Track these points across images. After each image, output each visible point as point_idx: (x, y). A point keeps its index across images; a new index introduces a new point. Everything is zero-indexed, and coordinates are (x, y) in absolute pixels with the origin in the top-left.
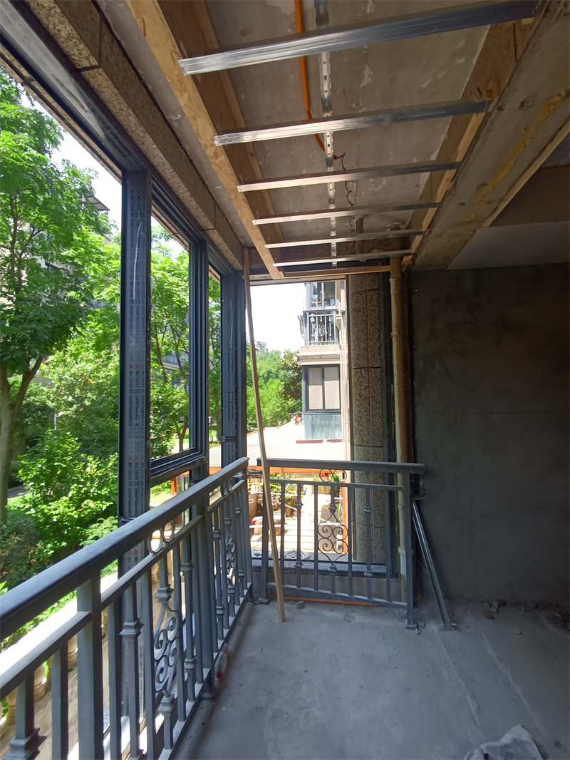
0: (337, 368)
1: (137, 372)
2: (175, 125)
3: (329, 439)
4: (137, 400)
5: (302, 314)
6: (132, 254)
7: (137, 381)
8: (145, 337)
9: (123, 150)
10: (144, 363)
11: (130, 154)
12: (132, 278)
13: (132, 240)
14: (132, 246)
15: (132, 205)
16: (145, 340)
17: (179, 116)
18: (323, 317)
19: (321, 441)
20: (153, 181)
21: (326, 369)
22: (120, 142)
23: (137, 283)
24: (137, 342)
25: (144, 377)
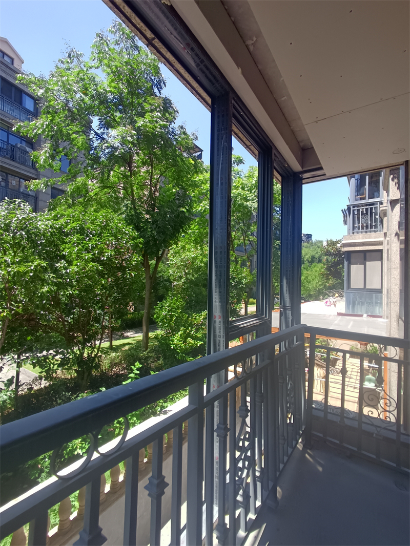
0: (379, 253)
1: (221, 252)
2: (251, 48)
3: (369, 314)
4: (220, 273)
5: (346, 208)
6: (218, 161)
7: (221, 259)
8: (226, 225)
9: (212, 79)
10: (226, 245)
11: (217, 81)
12: (218, 179)
13: (218, 150)
14: (218, 155)
15: (218, 123)
16: (226, 227)
17: (255, 39)
18: (367, 209)
19: (361, 316)
20: (233, 101)
21: (368, 254)
22: (211, 73)
23: (222, 184)
24: (221, 229)
25: (226, 256)
